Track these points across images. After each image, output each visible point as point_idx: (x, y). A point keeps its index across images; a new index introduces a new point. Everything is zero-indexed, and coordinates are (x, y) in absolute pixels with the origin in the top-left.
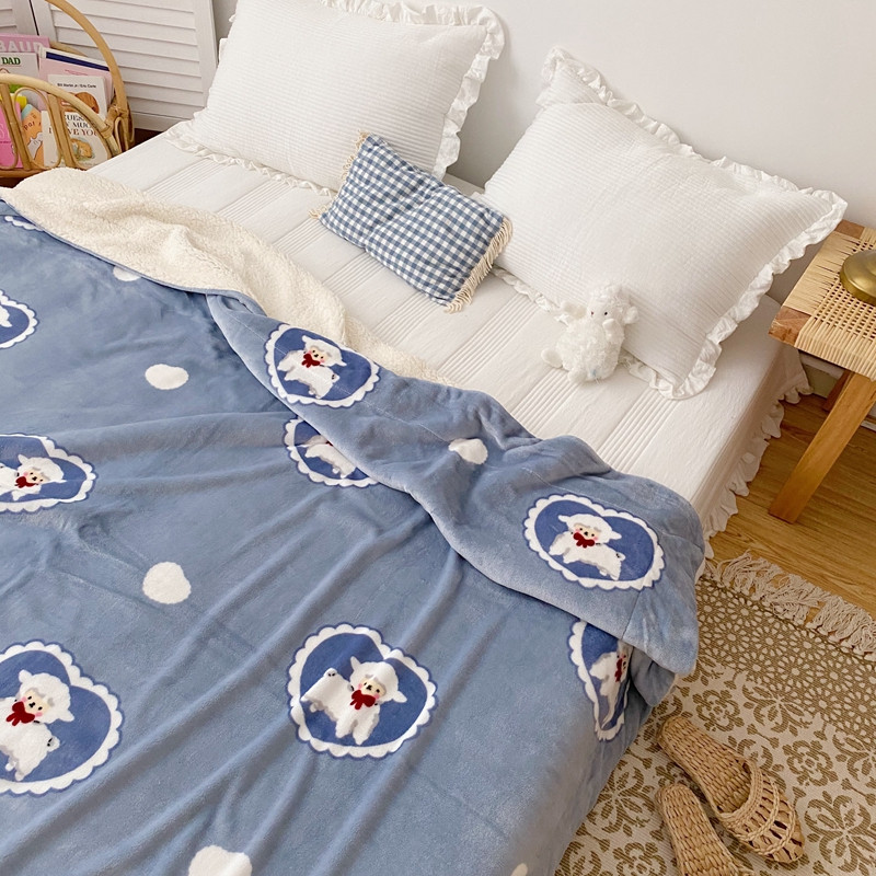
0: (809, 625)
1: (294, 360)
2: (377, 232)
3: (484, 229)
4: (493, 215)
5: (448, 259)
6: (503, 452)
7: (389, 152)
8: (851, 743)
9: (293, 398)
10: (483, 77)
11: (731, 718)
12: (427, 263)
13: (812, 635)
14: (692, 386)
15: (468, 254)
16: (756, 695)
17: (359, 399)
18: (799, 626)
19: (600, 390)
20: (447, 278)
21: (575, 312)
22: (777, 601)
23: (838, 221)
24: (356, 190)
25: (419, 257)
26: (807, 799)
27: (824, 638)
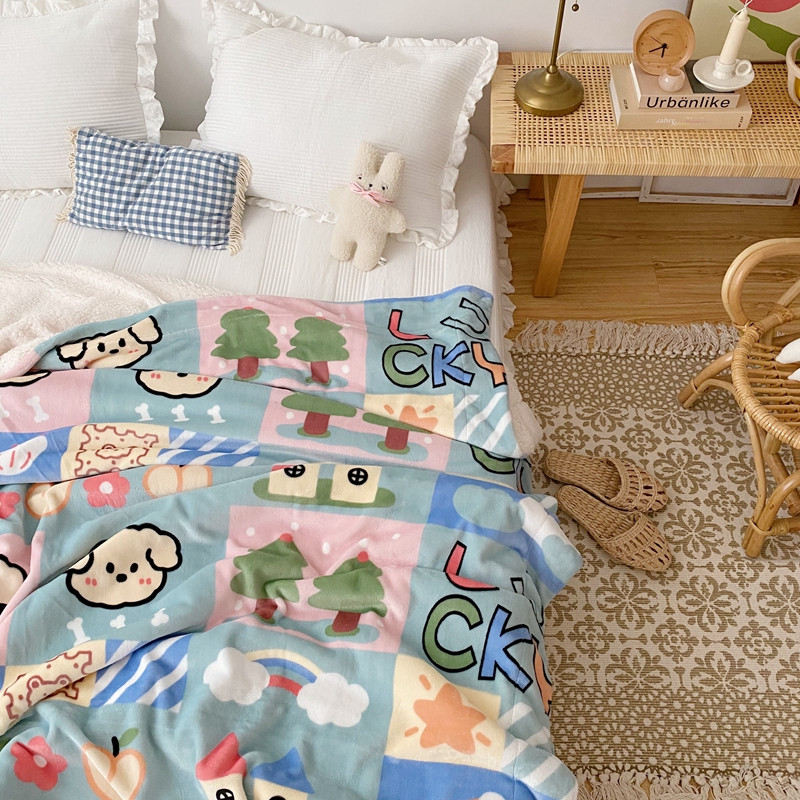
0: (593, 351)
3: (226, 173)
4: (228, 157)
5: (207, 210)
7: (105, 138)
8: (657, 413)
11: (580, 438)
12: (191, 220)
13: (598, 357)
14: (448, 232)
15: (222, 199)
16: (586, 415)
18: (588, 354)
20: (214, 226)
22: (565, 344)
24: (92, 183)
25: (182, 219)
26: (651, 463)
27: (606, 354)
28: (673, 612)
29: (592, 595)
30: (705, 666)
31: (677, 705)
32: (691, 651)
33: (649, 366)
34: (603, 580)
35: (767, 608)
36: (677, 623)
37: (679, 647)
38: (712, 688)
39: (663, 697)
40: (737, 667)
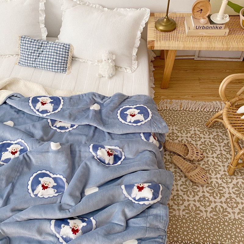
0: (181, 109)
1: (39, 105)
2: (37, 61)
3: (66, 49)
4: (66, 45)
5: (60, 61)
6: (103, 104)
7: (29, 39)
8: (201, 129)
9: (45, 115)
10: (44, 8)
11: (176, 136)
12: (55, 64)
13: (183, 111)
14: (134, 68)
15: (65, 57)
16: (179, 129)
17: (62, 107)
18: (180, 110)
19: (115, 78)
20: (62, 66)
21: (100, 61)
22: (173, 107)
23: (149, 14)
24: (25, 53)
25: (52, 64)
26: (199, 145)
27: (186, 110)
28: (204, 192)
29: (179, 186)
30: (214, 210)
31: (205, 222)
32: (210, 205)
33: (199, 114)
34: (182, 182)
35: (235, 192)
36: (206, 196)
37: (206, 204)
38: (216, 217)
39: (200, 220)
40: (225, 210)
